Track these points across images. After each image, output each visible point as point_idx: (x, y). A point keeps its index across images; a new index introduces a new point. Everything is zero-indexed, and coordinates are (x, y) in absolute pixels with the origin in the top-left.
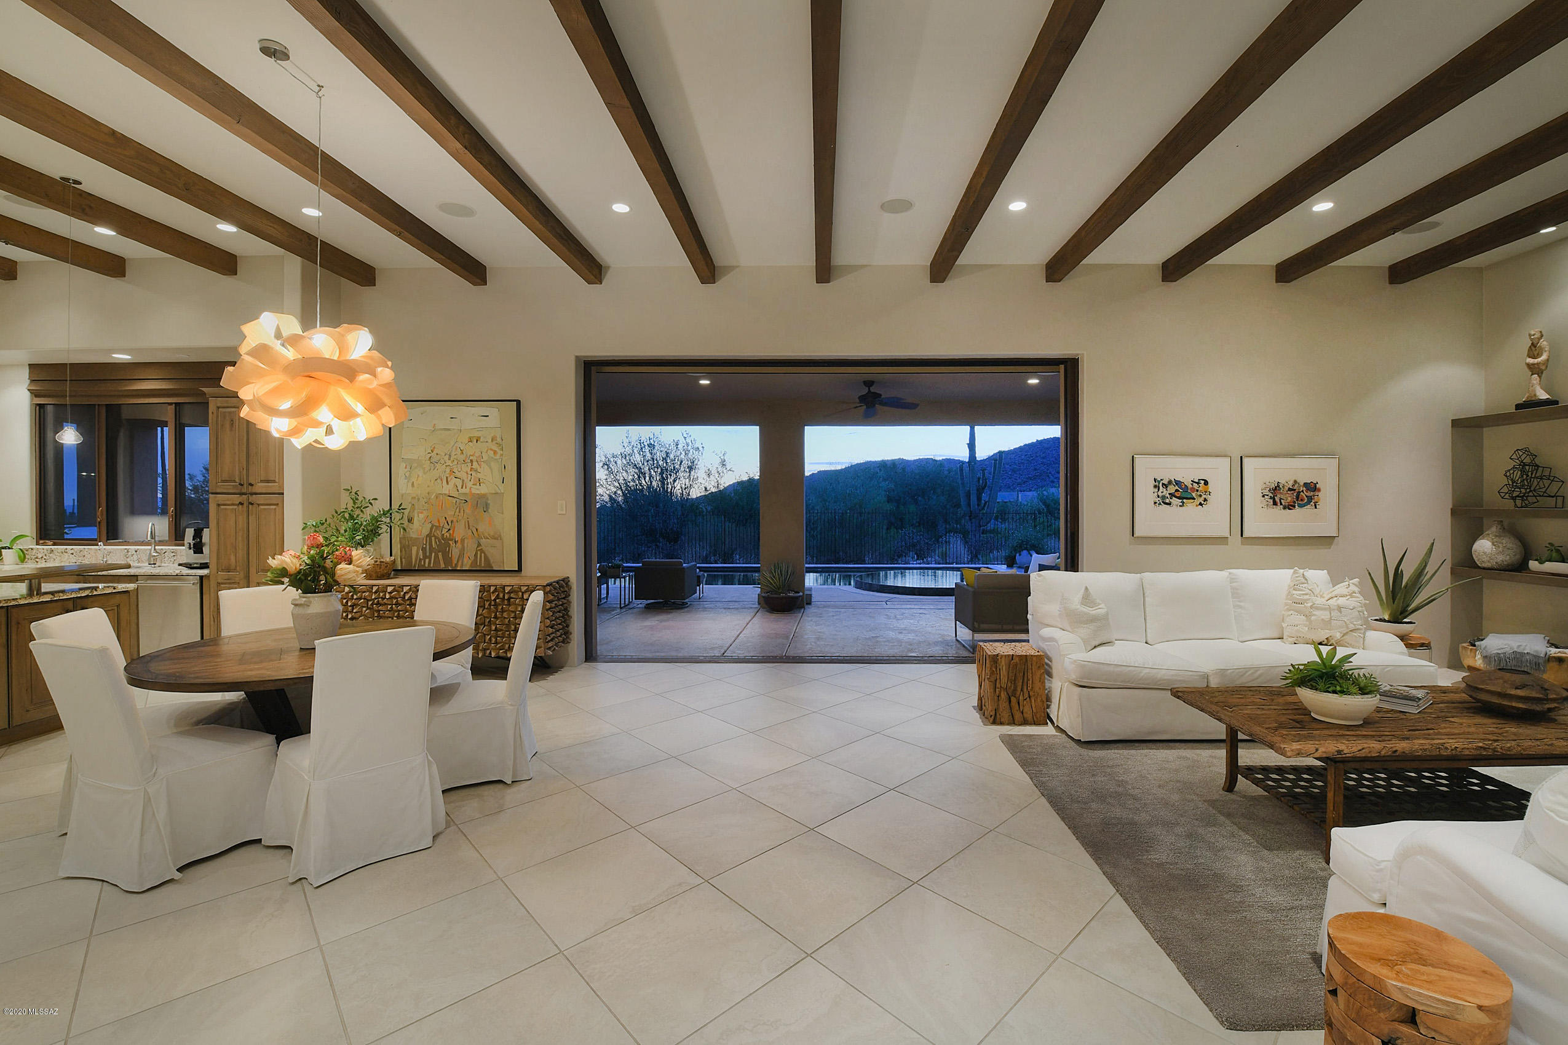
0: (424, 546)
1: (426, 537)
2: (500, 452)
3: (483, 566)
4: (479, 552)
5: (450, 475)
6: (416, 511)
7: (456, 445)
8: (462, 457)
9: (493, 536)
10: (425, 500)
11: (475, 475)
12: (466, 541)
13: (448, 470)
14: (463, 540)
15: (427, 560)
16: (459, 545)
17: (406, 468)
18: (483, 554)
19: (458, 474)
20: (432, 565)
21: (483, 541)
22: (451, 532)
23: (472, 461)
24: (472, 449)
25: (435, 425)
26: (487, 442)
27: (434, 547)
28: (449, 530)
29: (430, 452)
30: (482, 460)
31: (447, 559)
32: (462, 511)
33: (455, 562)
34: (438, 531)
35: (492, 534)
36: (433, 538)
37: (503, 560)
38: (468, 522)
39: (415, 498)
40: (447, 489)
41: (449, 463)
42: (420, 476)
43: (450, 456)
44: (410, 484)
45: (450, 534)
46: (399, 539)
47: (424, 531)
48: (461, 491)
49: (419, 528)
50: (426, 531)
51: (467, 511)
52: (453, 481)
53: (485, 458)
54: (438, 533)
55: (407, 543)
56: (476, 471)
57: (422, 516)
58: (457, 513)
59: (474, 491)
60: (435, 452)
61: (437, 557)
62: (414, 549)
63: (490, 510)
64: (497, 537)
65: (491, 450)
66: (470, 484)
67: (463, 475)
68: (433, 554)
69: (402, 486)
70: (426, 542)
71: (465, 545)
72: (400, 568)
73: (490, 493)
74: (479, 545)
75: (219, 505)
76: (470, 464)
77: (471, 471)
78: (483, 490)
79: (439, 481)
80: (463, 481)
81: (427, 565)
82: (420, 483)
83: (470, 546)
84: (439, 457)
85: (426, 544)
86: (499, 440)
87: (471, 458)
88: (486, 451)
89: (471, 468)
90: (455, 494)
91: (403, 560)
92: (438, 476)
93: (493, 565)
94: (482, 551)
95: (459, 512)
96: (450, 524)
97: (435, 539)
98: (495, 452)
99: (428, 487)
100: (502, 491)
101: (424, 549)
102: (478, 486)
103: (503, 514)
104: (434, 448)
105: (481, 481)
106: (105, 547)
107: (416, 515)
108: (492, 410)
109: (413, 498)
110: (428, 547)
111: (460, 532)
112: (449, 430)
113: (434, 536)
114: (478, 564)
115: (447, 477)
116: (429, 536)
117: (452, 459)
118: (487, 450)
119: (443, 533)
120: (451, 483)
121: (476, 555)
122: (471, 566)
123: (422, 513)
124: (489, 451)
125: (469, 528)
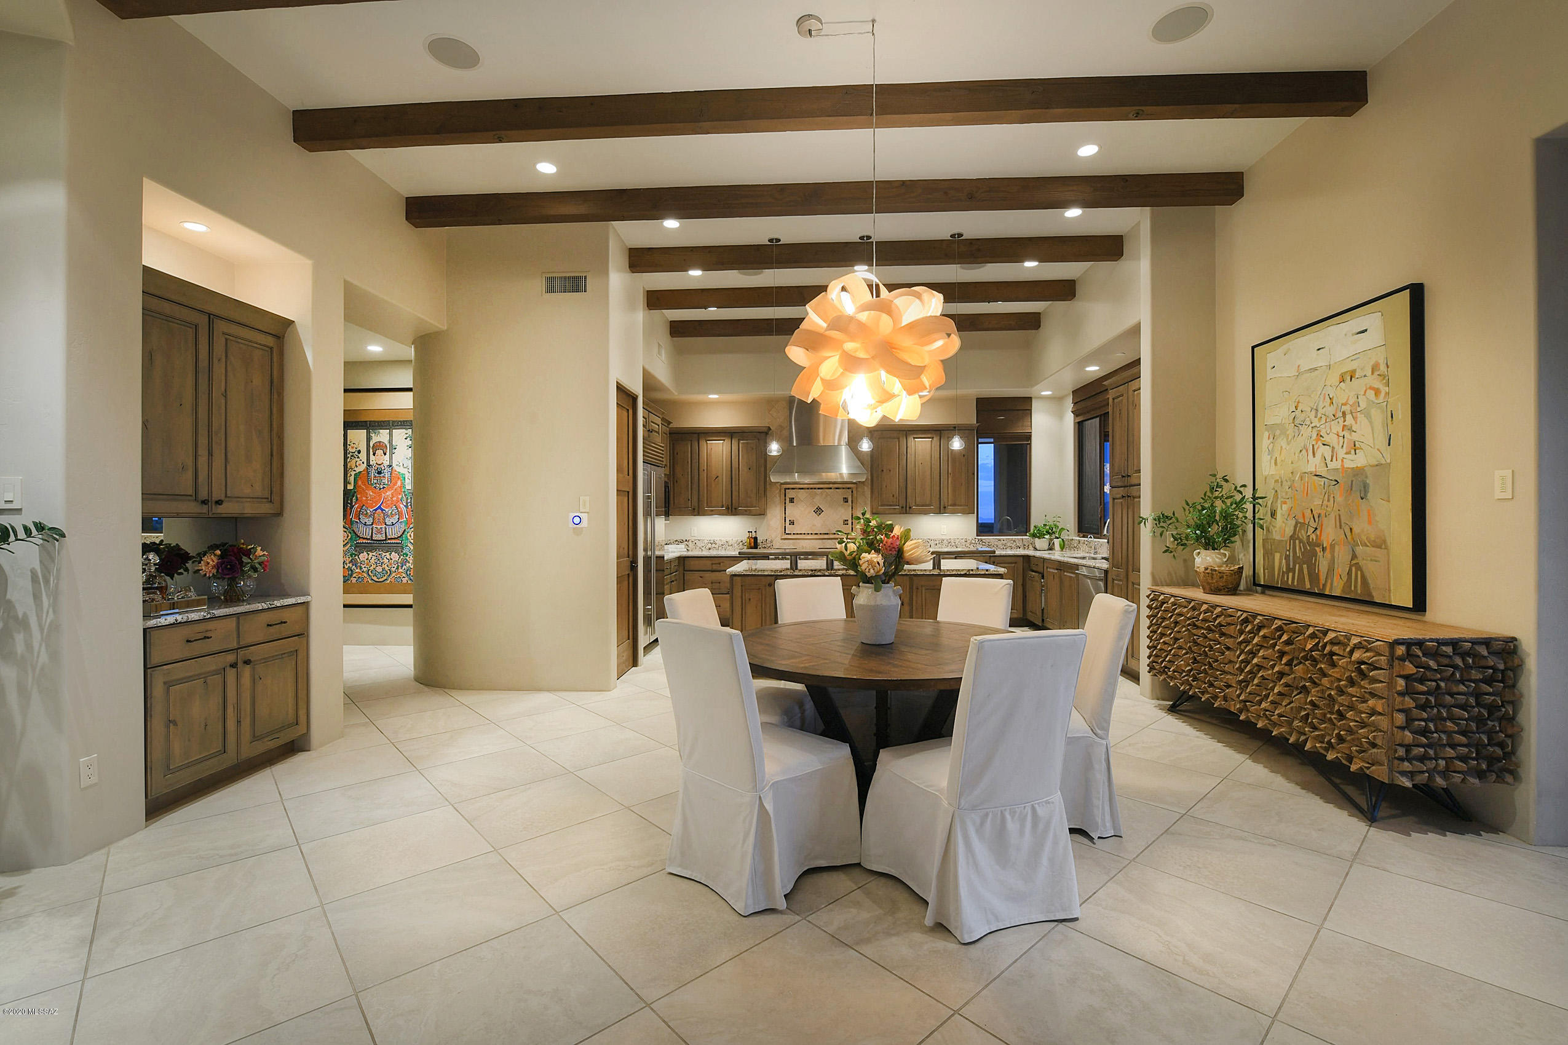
0: (1288, 553)
1: (1290, 542)
2: (1384, 389)
3: (1358, 592)
4: (1354, 569)
5: (1317, 440)
6: (1279, 501)
7: (1323, 392)
8: (1330, 410)
9: (1374, 541)
10: (1289, 483)
11: (1350, 437)
12: (1337, 548)
13: (1314, 436)
14: (1332, 546)
15: (1291, 575)
16: (1328, 554)
17: (1269, 438)
18: (1359, 572)
19: (1327, 439)
20: (1296, 583)
21: (1360, 550)
22: (1318, 532)
23: (1344, 414)
24: (1345, 394)
25: (1299, 366)
26: (1365, 376)
27: (1298, 555)
28: (1316, 529)
29: (1294, 410)
30: (1359, 409)
31: (1314, 577)
32: (1332, 499)
33: (1322, 581)
34: (1303, 531)
35: (1372, 538)
36: (1297, 541)
37: (1389, 587)
38: (1340, 516)
39: (1278, 480)
40: (1314, 464)
41: (1316, 423)
42: (1284, 447)
43: (1317, 410)
44: (1273, 461)
45: (1317, 536)
46: (1262, 540)
47: (1287, 529)
48: (1331, 465)
49: (1282, 527)
50: (1289, 531)
51: (1339, 499)
52: (1323, 451)
53: (1363, 405)
54: (1303, 535)
55: (1270, 547)
56: (1351, 430)
57: (1285, 507)
58: (1325, 502)
59: (1348, 464)
60: (1299, 409)
61: (1301, 570)
62: (1277, 556)
63: (1369, 495)
64: (1380, 544)
65: (1371, 388)
66: (1341, 453)
67: (1331, 439)
68: (1297, 566)
69: (1265, 466)
70: (1290, 549)
71: (1336, 555)
72: (1262, 583)
73: (1372, 466)
74: (1354, 556)
75: (1114, 499)
76: (1341, 420)
77: (1343, 431)
78: (1359, 460)
79: (1304, 452)
80: (1333, 448)
81: (1290, 582)
82: (1283, 459)
83: (1342, 556)
84: (1303, 415)
85: (1289, 551)
86: (1383, 368)
87: (1344, 408)
88: (1363, 393)
89: (1344, 426)
90: (1322, 471)
91: (1266, 571)
92: (1302, 445)
93: (1374, 594)
94: (1358, 567)
95: (1328, 501)
96: (1317, 520)
97: (1300, 543)
98: (1377, 392)
99: (1292, 463)
100: (1388, 461)
101: (1287, 557)
102: (1352, 456)
103: (1389, 501)
104: (1298, 402)
105: (1357, 445)
106: (1095, 540)
107: (1279, 506)
108: (1371, 320)
109: (1276, 481)
110: (1291, 555)
111: (1329, 533)
112: (1315, 369)
113: (1298, 538)
114: (1353, 588)
115: (1313, 445)
116: (1293, 538)
117: (1319, 415)
118: (1366, 391)
119: (1308, 534)
120: (1318, 455)
121: (1349, 573)
122: (1343, 591)
123: (1285, 503)
124: (1368, 391)
125: (1341, 528)
